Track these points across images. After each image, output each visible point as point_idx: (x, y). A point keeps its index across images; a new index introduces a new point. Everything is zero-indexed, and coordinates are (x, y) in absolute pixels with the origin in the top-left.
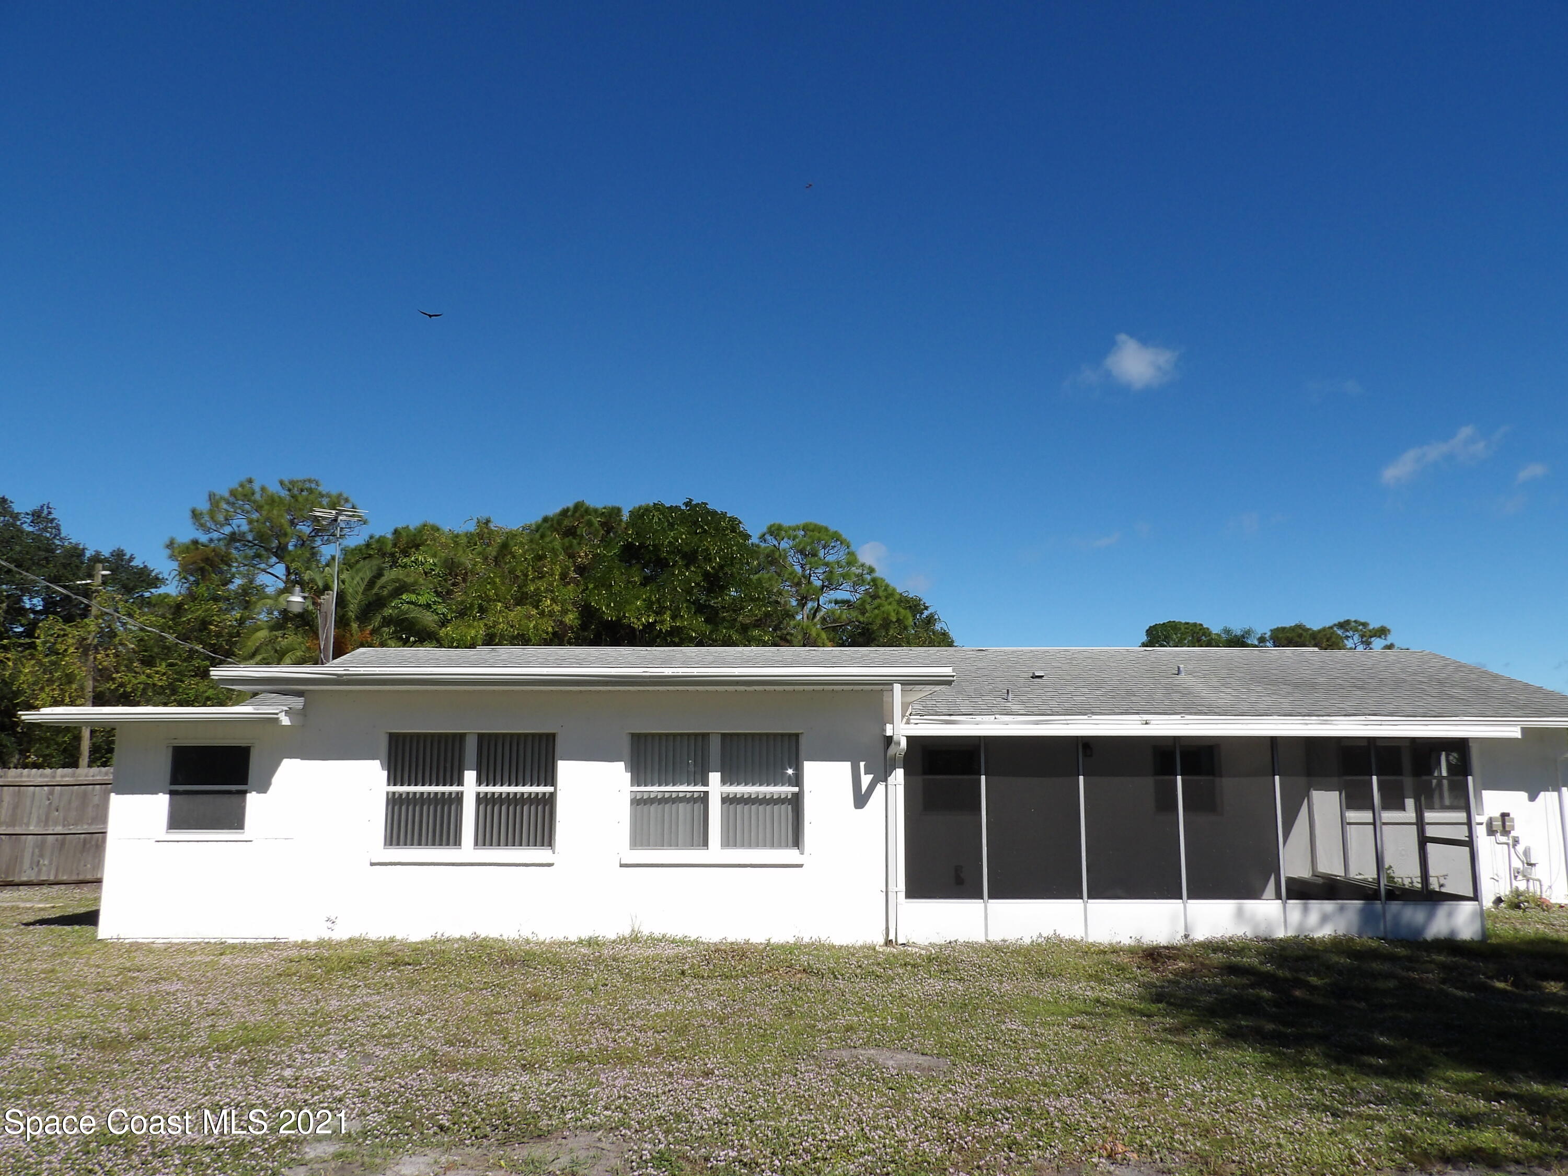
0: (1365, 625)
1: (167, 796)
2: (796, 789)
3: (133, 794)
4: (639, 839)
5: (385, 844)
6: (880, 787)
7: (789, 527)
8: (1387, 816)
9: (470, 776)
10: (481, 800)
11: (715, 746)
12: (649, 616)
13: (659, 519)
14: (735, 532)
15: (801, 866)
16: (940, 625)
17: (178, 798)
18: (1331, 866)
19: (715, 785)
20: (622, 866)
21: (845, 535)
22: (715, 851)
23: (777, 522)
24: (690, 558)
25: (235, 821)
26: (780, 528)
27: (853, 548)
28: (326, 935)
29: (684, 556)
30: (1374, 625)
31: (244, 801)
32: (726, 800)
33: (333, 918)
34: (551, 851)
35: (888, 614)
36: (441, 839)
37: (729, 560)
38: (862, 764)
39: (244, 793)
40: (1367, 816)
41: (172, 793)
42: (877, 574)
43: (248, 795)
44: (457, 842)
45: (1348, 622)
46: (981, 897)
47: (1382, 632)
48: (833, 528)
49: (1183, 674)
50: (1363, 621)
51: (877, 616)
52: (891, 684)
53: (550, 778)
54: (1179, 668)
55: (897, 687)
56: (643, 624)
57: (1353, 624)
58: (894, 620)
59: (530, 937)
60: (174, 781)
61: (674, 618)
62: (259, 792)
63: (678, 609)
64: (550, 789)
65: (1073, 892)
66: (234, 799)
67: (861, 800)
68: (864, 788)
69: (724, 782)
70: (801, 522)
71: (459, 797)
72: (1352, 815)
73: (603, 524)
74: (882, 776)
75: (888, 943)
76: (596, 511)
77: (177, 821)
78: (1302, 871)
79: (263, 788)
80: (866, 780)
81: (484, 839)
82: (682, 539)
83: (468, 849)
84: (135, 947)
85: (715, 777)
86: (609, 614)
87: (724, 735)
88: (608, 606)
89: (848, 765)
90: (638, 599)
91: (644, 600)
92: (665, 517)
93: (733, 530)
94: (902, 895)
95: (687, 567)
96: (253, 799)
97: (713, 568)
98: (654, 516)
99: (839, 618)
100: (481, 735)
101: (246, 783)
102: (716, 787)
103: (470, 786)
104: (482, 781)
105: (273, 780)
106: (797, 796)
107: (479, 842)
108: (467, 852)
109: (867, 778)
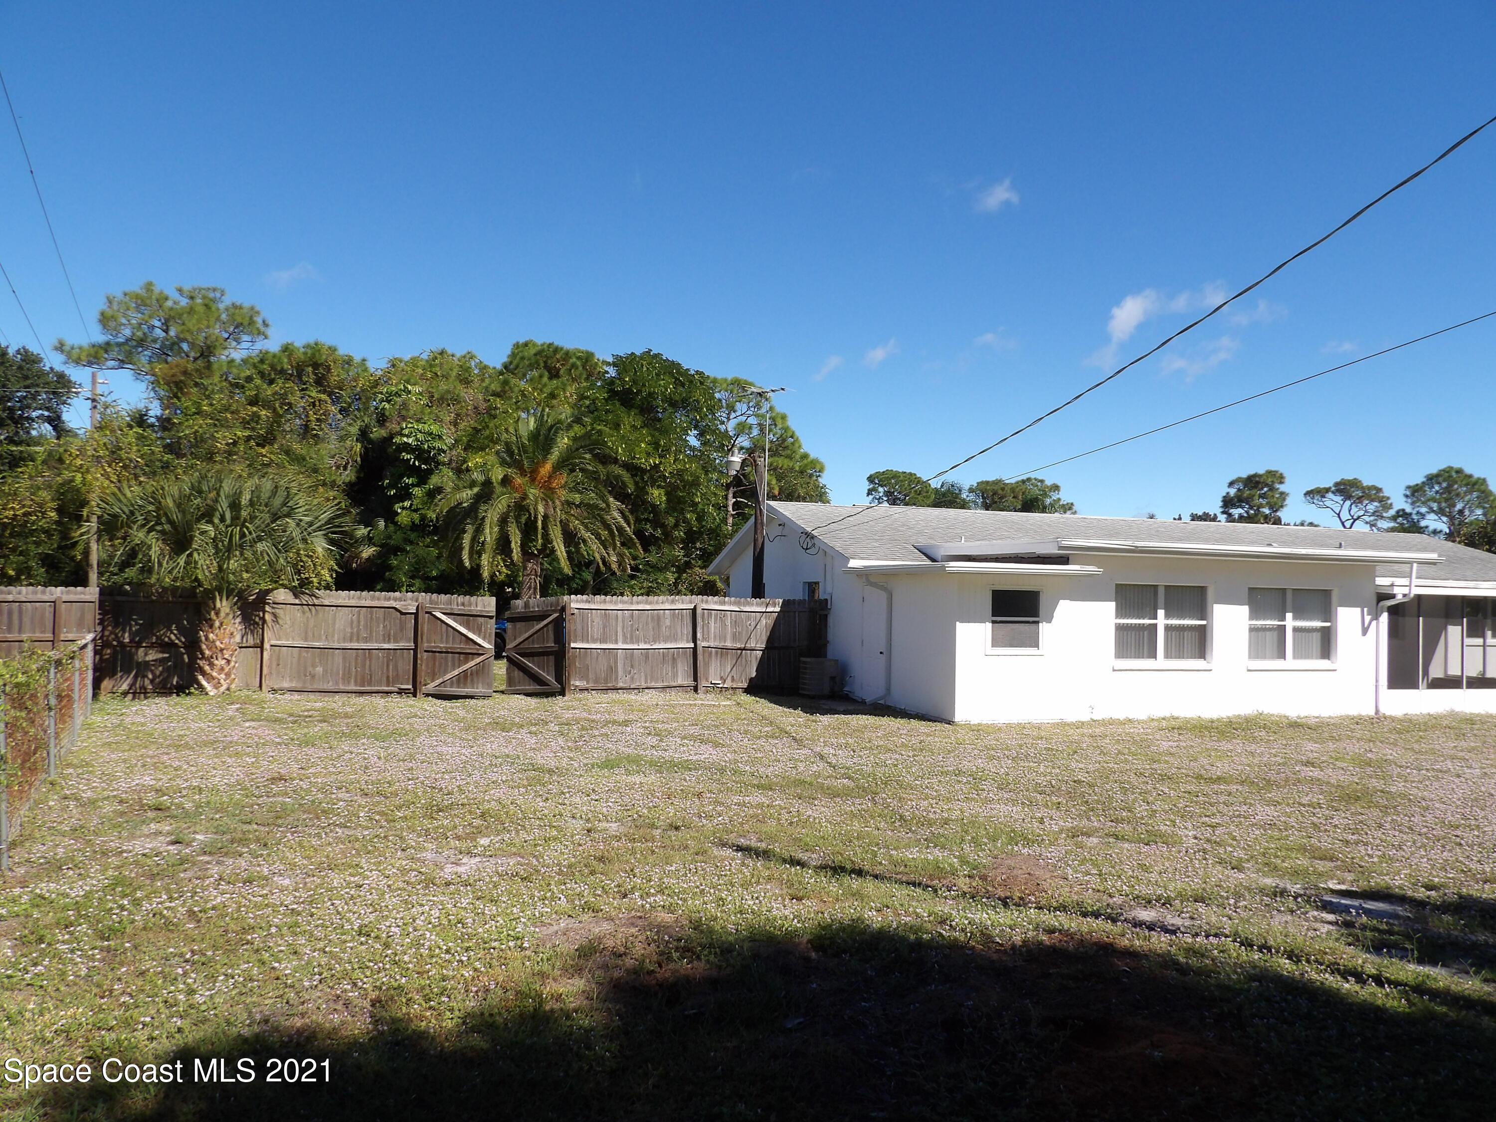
1: (991, 625)
2: (1328, 624)
4: (1253, 654)
5: (1115, 657)
6: (1374, 623)
9: (1161, 613)
10: (1168, 628)
11: (1289, 596)
15: (1331, 670)
17: (997, 626)
20: (1248, 670)
22: (1290, 661)
25: (1033, 642)
28: (1091, 716)
31: (1038, 628)
32: (1296, 630)
33: (1093, 705)
34: (1208, 662)
38: (1366, 609)
39: (1038, 622)
41: (993, 622)
42: (788, 422)
43: (1040, 624)
44: (1153, 655)
46: (1418, 688)
52: (1410, 563)
53: (1208, 615)
55: (1415, 566)
59: (1201, 716)
60: (995, 613)
62: (1046, 622)
64: (1204, 622)
66: (1033, 626)
67: (1365, 631)
68: (1366, 625)
69: (1293, 618)
71: (1156, 625)
74: (1376, 617)
75: (1377, 712)
77: (995, 643)
79: (1049, 620)
81: (1169, 654)
85: (1289, 616)
87: (1294, 590)
89: (1358, 610)
94: (1385, 687)
96: (1043, 627)
100: (1166, 586)
101: (1037, 615)
102: (1290, 622)
103: (1162, 620)
104: (1167, 616)
105: (1055, 614)
106: (1328, 628)
107: (1167, 656)
108: (1161, 661)
109: (1368, 618)
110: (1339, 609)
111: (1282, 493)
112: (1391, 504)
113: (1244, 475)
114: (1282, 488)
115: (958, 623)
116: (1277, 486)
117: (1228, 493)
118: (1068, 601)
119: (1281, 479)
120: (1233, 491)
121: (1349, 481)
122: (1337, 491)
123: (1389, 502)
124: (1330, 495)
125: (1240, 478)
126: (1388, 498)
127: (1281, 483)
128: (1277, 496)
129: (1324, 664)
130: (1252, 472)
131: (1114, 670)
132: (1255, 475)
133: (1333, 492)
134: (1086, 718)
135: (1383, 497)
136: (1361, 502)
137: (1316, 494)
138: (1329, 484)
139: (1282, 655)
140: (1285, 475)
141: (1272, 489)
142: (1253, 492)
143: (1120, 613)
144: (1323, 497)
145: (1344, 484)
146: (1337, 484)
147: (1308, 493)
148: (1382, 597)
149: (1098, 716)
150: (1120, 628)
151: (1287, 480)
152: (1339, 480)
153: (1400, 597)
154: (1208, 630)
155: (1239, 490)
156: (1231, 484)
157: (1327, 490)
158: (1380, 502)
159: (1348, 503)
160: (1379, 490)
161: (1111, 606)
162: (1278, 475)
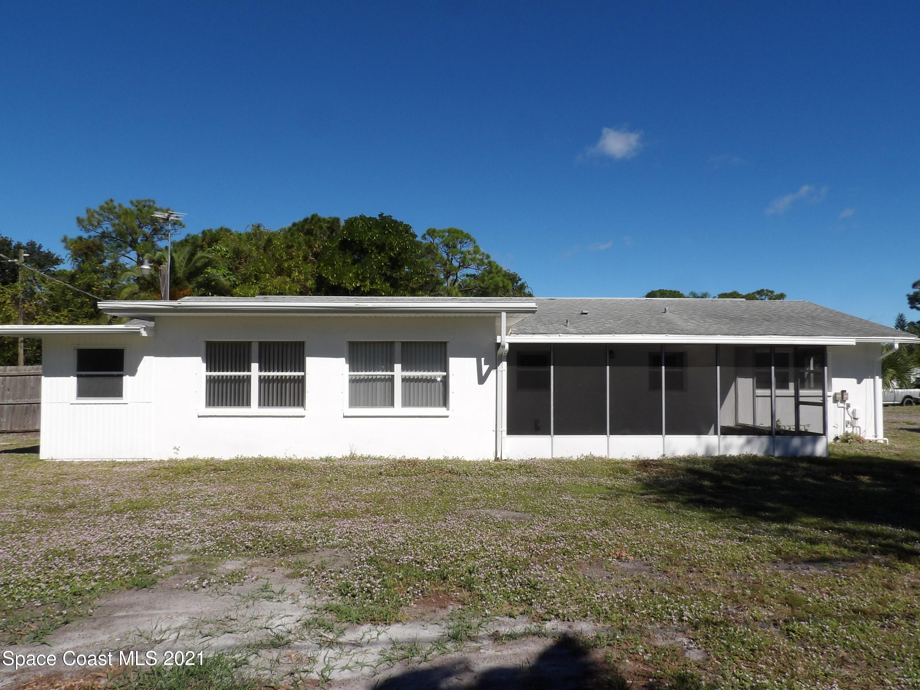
0: (772, 292)
1: (76, 378)
2: (445, 374)
4: (354, 402)
5: (206, 406)
6: (493, 372)
7: (440, 231)
8: (779, 392)
9: (255, 366)
10: (262, 380)
11: (398, 349)
12: (357, 282)
13: (363, 225)
14: (408, 233)
15: (447, 417)
16: (528, 290)
17: (81, 379)
18: (746, 419)
19: (398, 371)
20: (344, 417)
21: (473, 236)
22: (398, 409)
23: (433, 227)
24: (381, 248)
25: (117, 392)
26: (434, 231)
27: (477, 243)
28: (174, 457)
29: (377, 247)
30: (777, 292)
31: (122, 381)
32: (405, 380)
33: (177, 447)
34: (303, 409)
35: (498, 283)
36: (239, 403)
37: (404, 250)
38: (483, 359)
39: (121, 376)
40: (767, 392)
41: (78, 376)
42: (492, 259)
43: (124, 377)
44: (248, 404)
45: (762, 290)
46: (549, 434)
47: (781, 296)
48: (465, 231)
49: (667, 313)
50: (771, 290)
51: (491, 284)
52: (500, 312)
53: (302, 367)
54: (665, 309)
55: (504, 315)
56: (353, 287)
57: (765, 292)
58: (501, 286)
59: (292, 457)
60: (79, 369)
61: (371, 283)
62: (130, 375)
63: (374, 278)
64: (302, 374)
65: (602, 432)
66: (116, 380)
67: (482, 379)
68: (484, 373)
69: (403, 369)
70: (446, 227)
71: (249, 378)
72: (759, 392)
73: (329, 228)
74: (494, 365)
75: (497, 459)
76: (324, 220)
77: (83, 392)
78: (730, 423)
79: (133, 373)
80: (485, 368)
81: (264, 402)
82: (376, 237)
83: (254, 408)
84: (62, 464)
85: (398, 367)
86: (333, 281)
87: (403, 343)
88: (332, 276)
89: (474, 360)
90: (350, 272)
91: (354, 273)
92: (366, 224)
93: (407, 232)
94: (505, 433)
95: (379, 253)
96: (127, 380)
97: (395, 254)
98: (359, 223)
99: (469, 284)
100: (261, 343)
101: (122, 370)
103: (255, 372)
104: (263, 369)
105: (138, 369)
106: (445, 377)
107: (261, 404)
110: (450, 358)
115: (43, 377)
118: (153, 357)
131: (204, 417)
134: (168, 458)
139: (392, 403)
143: (210, 367)
149: (182, 458)
150: (210, 380)
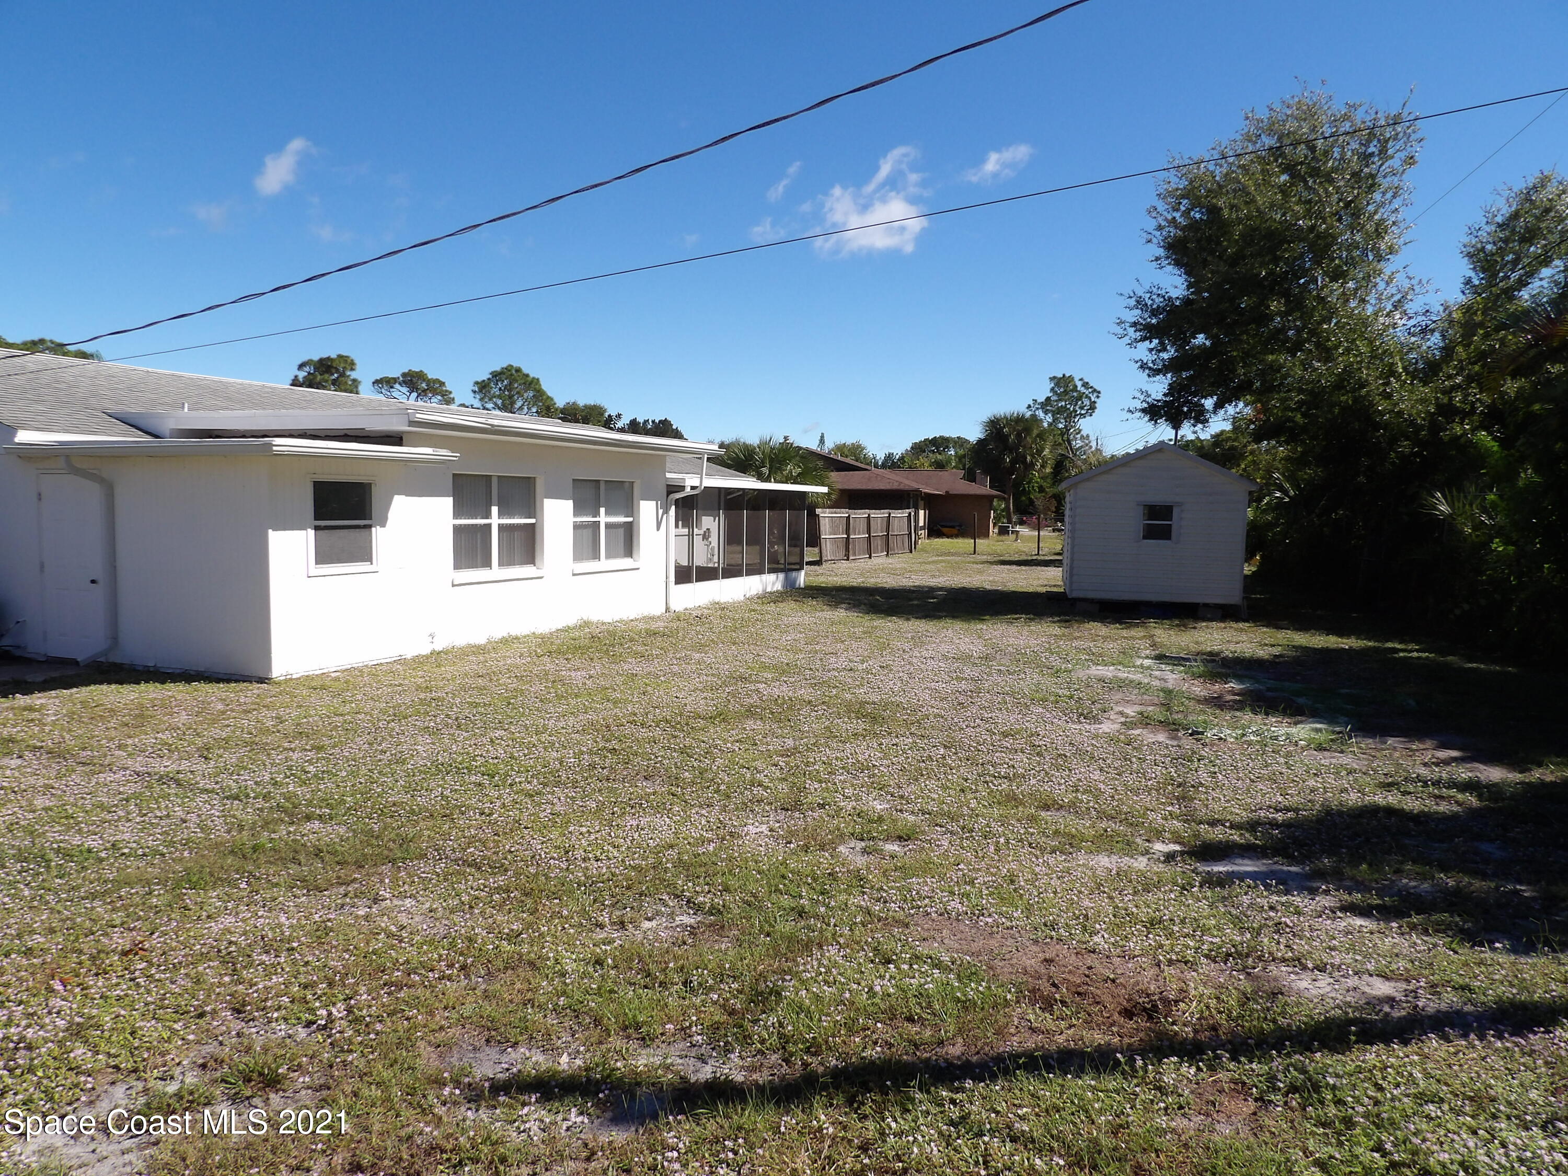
1: (312, 532)
2: (630, 519)
3: (285, 529)
4: (577, 555)
5: (455, 568)
6: (665, 517)
9: (495, 510)
10: (501, 527)
11: (603, 489)
15: (633, 570)
17: (321, 533)
20: (574, 575)
22: (603, 562)
25: (364, 554)
31: (369, 535)
32: (608, 526)
33: (432, 633)
38: (659, 502)
39: (370, 527)
41: (317, 528)
43: (373, 529)
44: (487, 564)
53: (531, 512)
60: (317, 517)
62: (380, 526)
64: (533, 521)
66: (363, 532)
67: (659, 526)
68: (660, 519)
69: (607, 513)
71: (490, 526)
74: (666, 511)
75: (667, 610)
77: (321, 557)
79: (383, 524)
80: (660, 513)
81: (503, 561)
83: (496, 569)
85: (603, 511)
87: (605, 481)
89: (655, 503)
94: (673, 584)
96: (377, 533)
100: (499, 476)
101: (370, 518)
102: (603, 518)
103: (495, 520)
104: (500, 515)
105: (390, 515)
106: (631, 523)
107: (501, 564)
108: (496, 571)
109: (661, 511)
110: (642, 502)
111: (354, 380)
112: (453, 399)
113: (316, 358)
114: (353, 375)
115: (270, 531)
116: (348, 373)
117: (296, 376)
118: (403, 497)
119: (352, 365)
120: (302, 375)
121: (417, 373)
122: (404, 381)
123: (452, 396)
124: (397, 386)
125: (311, 360)
126: (451, 393)
127: (352, 369)
128: (350, 383)
129: (626, 562)
130: (325, 356)
131: (453, 585)
132: (328, 358)
133: (400, 384)
134: (426, 651)
135: (446, 391)
136: (426, 395)
137: (384, 383)
138: (396, 373)
139: (596, 556)
140: (356, 361)
141: (342, 375)
142: (326, 376)
143: (457, 514)
144: (392, 387)
145: (412, 376)
146: (404, 375)
147: (376, 382)
148: (672, 489)
149: (438, 648)
150: (457, 530)
151: (358, 367)
152: (407, 371)
153: (688, 489)
154: (537, 527)
155: (309, 373)
156: (301, 366)
157: (395, 380)
158: (443, 396)
159: (414, 395)
160: (442, 384)
161: (448, 502)
162: (349, 361)
